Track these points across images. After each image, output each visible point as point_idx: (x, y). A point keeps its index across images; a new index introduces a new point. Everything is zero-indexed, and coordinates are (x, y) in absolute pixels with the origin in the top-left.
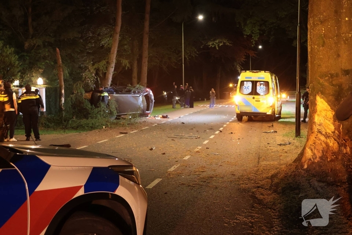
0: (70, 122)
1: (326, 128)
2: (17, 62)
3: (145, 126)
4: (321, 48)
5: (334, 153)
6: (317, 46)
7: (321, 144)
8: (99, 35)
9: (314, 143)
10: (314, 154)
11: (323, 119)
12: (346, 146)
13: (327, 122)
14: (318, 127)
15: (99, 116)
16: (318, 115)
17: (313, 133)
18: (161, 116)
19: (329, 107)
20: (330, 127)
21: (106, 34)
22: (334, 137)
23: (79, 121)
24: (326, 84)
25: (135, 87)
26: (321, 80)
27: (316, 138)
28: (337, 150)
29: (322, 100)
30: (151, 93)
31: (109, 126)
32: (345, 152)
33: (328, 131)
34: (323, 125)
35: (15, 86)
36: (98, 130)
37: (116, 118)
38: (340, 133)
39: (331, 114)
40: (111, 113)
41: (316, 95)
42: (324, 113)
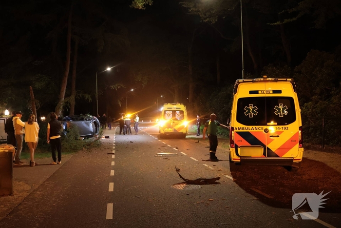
18: (104, 137)
25: (86, 116)
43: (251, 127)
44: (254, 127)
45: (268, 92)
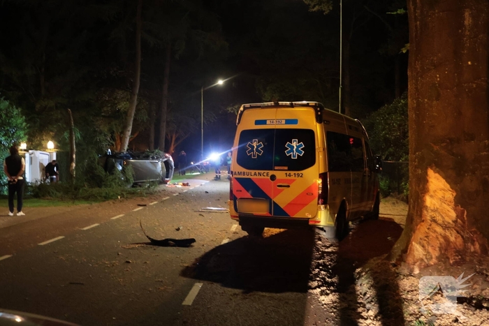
0: (81, 191)
1: (443, 215)
2: (24, 124)
3: (165, 195)
4: (435, 102)
5: (458, 252)
6: (429, 100)
7: (437, 238)
8: (115, 99)
9: (426, 237)
10: (428, 252)
11: (440, 202)
12: (474, 241)
13: (445, 206)
14: (431, 214)
15: (113, 184)
16: (431, 196)
17: (423, 221)
18: (181, 184)
19: (448, 186)
20: (450, 214)
21: (123, 98)
22: (457, 228)
23: (91, 190)
24: (443, 152)
25: (153, 152)
26: (435, 147)
27: (428, 229)
28: (461, 248)
29: (437, 175)
30: (171, 159)
31: (125, 196)
32: (472, 250)
33: (447, 219)
34: (439, 210)
35: (21, 150)
36: (113, 201)
37: (133, 186)
38: (464, 222)
39: (450, 195)
40: (127, 181)
41: (427, 168)
42: (440, 194)
43: (253, 172)
44: (257, 172)
45: (279, 121)
